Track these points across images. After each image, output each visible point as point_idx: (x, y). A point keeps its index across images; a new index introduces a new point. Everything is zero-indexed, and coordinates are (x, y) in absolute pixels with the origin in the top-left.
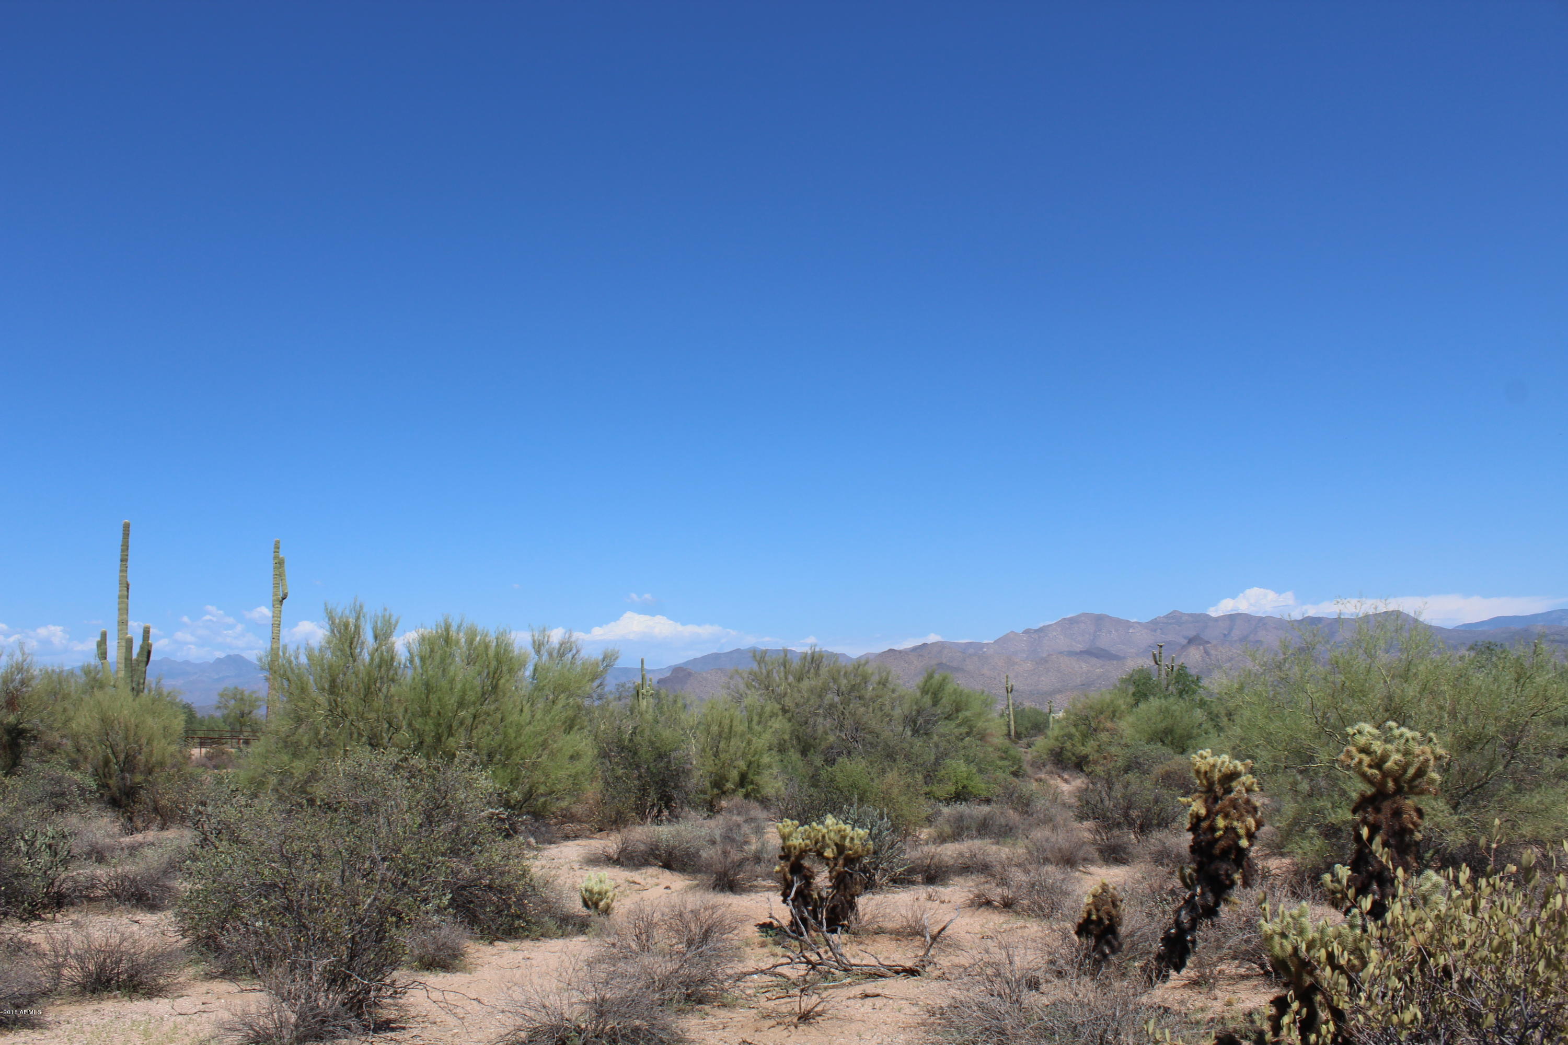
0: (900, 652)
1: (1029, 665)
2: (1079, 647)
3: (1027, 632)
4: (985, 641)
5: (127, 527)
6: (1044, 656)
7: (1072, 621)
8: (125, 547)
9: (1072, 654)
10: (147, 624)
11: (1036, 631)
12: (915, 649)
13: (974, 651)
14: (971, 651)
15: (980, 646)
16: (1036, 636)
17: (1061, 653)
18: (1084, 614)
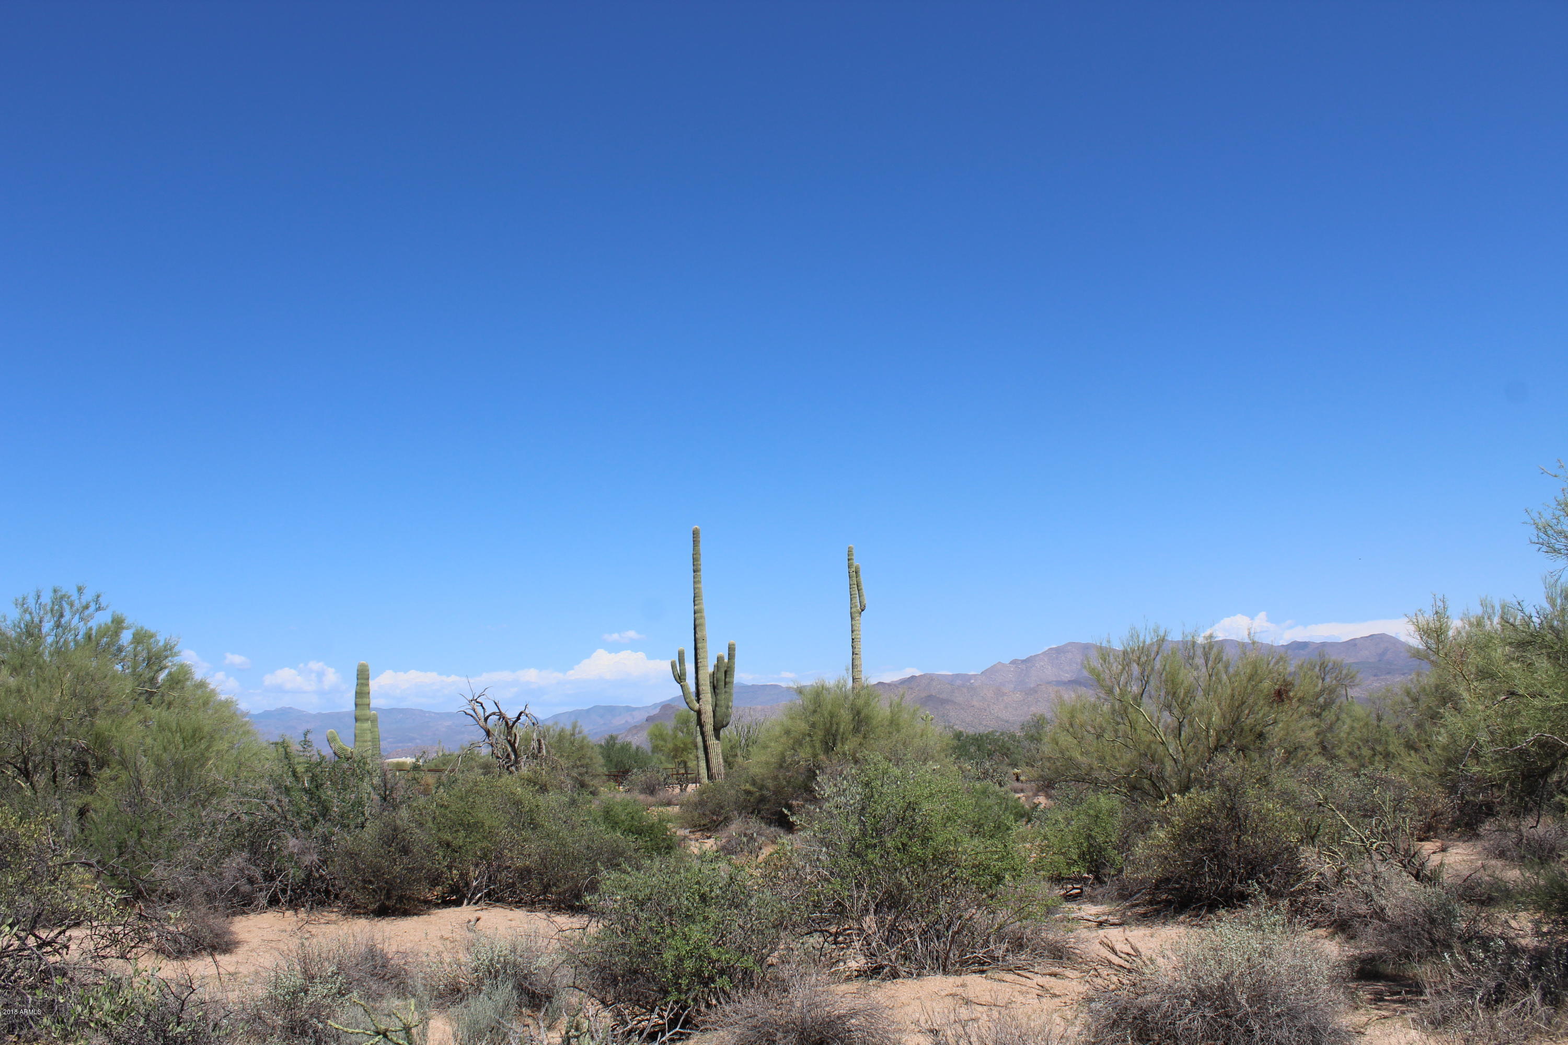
0: (889, 685)
1: (1018, 696)
2: (1067, 677)
3: (1014, 662)
4: (972, 673)
5: (696, 534)
6: (1032, 686)
7: (1059, 651)
8: (696, 559)
9: (1059, 683)
10: (732, 641)
11: (1023, 661)
12: (903, 682)
13: (961, 682)
14: (959, 682)
15: (966, 678)
16: (1024, 667)
17: (1049, 683)
18: (1070, 644)
